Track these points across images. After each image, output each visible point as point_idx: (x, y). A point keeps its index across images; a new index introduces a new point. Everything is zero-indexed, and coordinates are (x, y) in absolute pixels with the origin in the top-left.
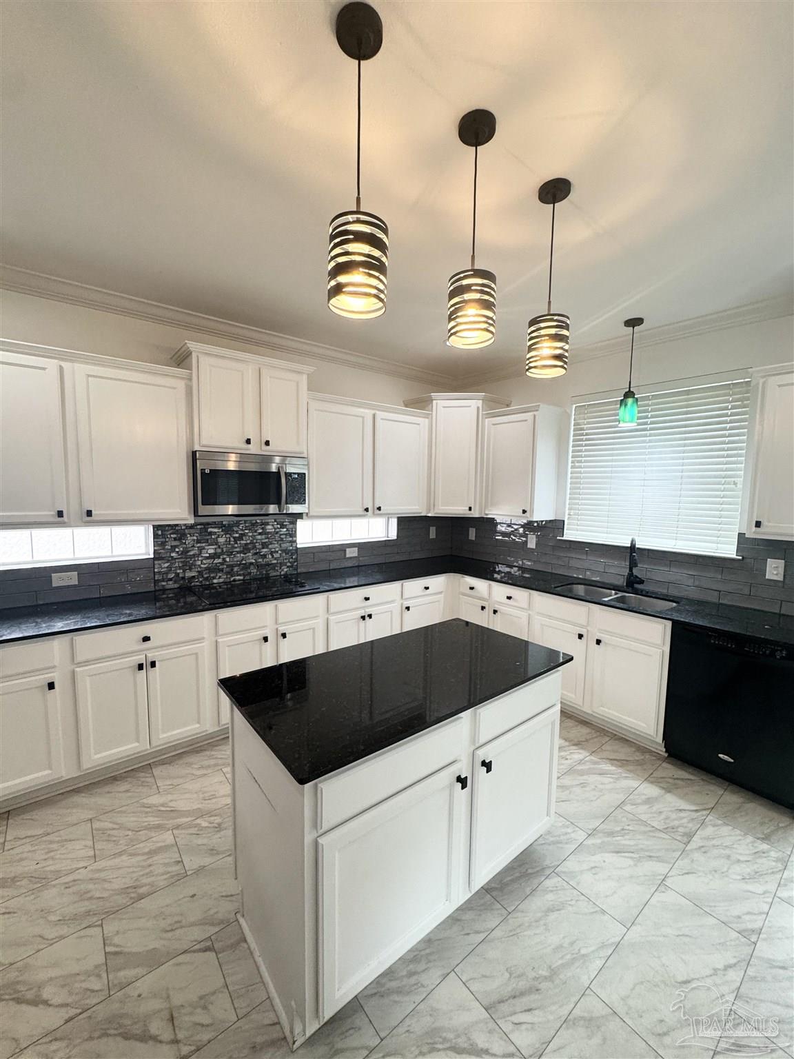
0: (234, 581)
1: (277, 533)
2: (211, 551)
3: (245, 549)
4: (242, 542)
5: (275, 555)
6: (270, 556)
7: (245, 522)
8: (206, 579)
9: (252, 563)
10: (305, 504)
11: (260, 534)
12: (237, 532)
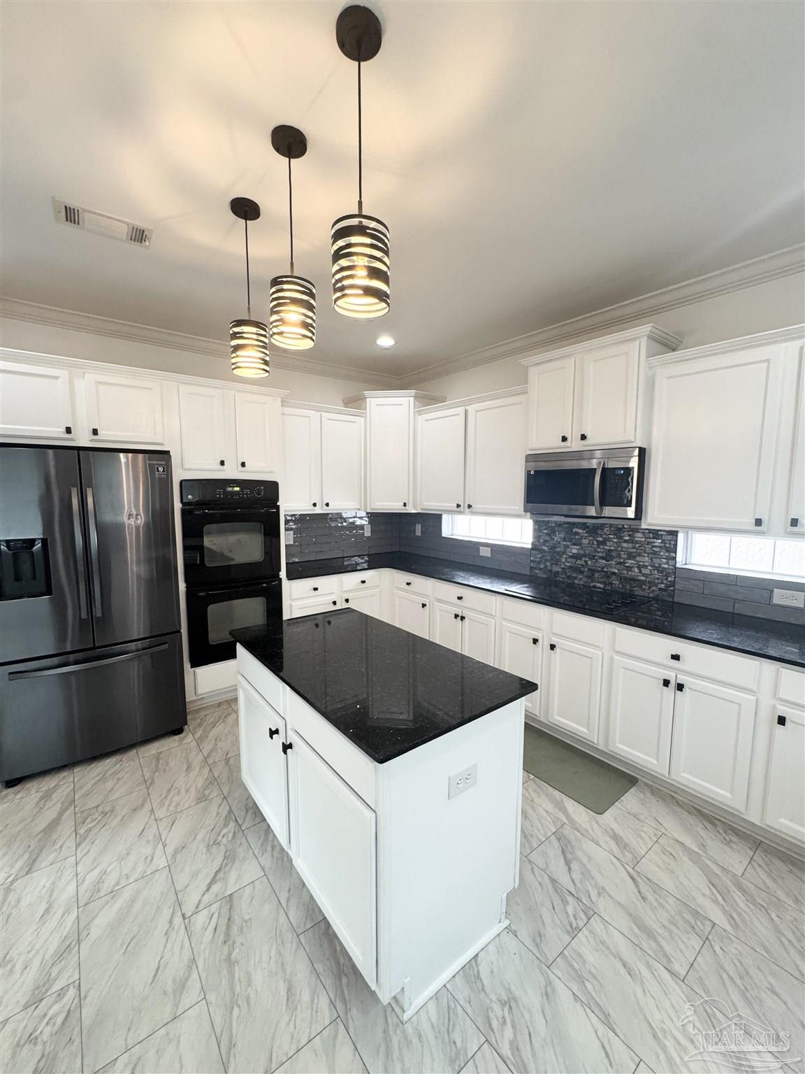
0: (594, 587)
1: (648, 543)
2: (575, 551)
3: (608, 556)
4: (606, 547)
5: (644, 571)
6: (636, 570)
7: (611, 525)
8: (569, 577)
9: (614, 573)
11: (626, 541)
12: (601, 536)
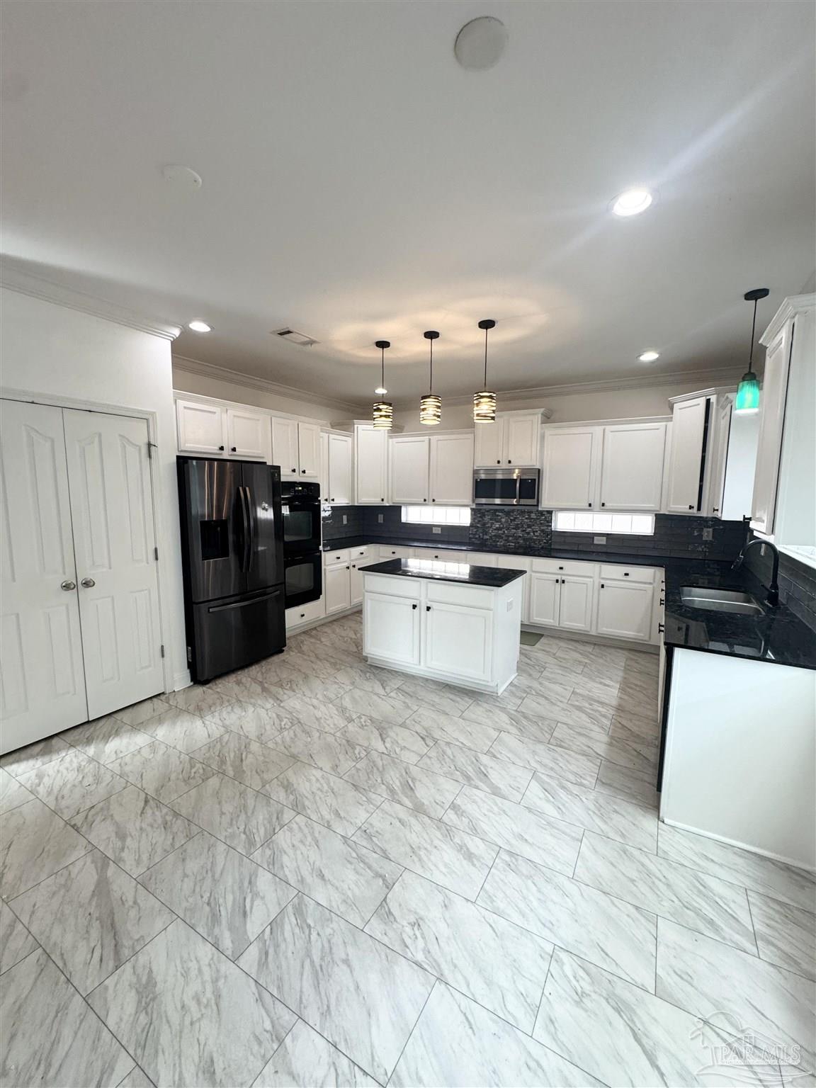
1: (538, 518)
2: (497, 526)
3: (517, 527)
4: (515, 522)
5: (536, 534)
6: (532, 534)
7: (518, 510)
8: (494, 541)
9: (520, 537)
10: (534, 498)
11: (526, 518)
12: (512, 516)
